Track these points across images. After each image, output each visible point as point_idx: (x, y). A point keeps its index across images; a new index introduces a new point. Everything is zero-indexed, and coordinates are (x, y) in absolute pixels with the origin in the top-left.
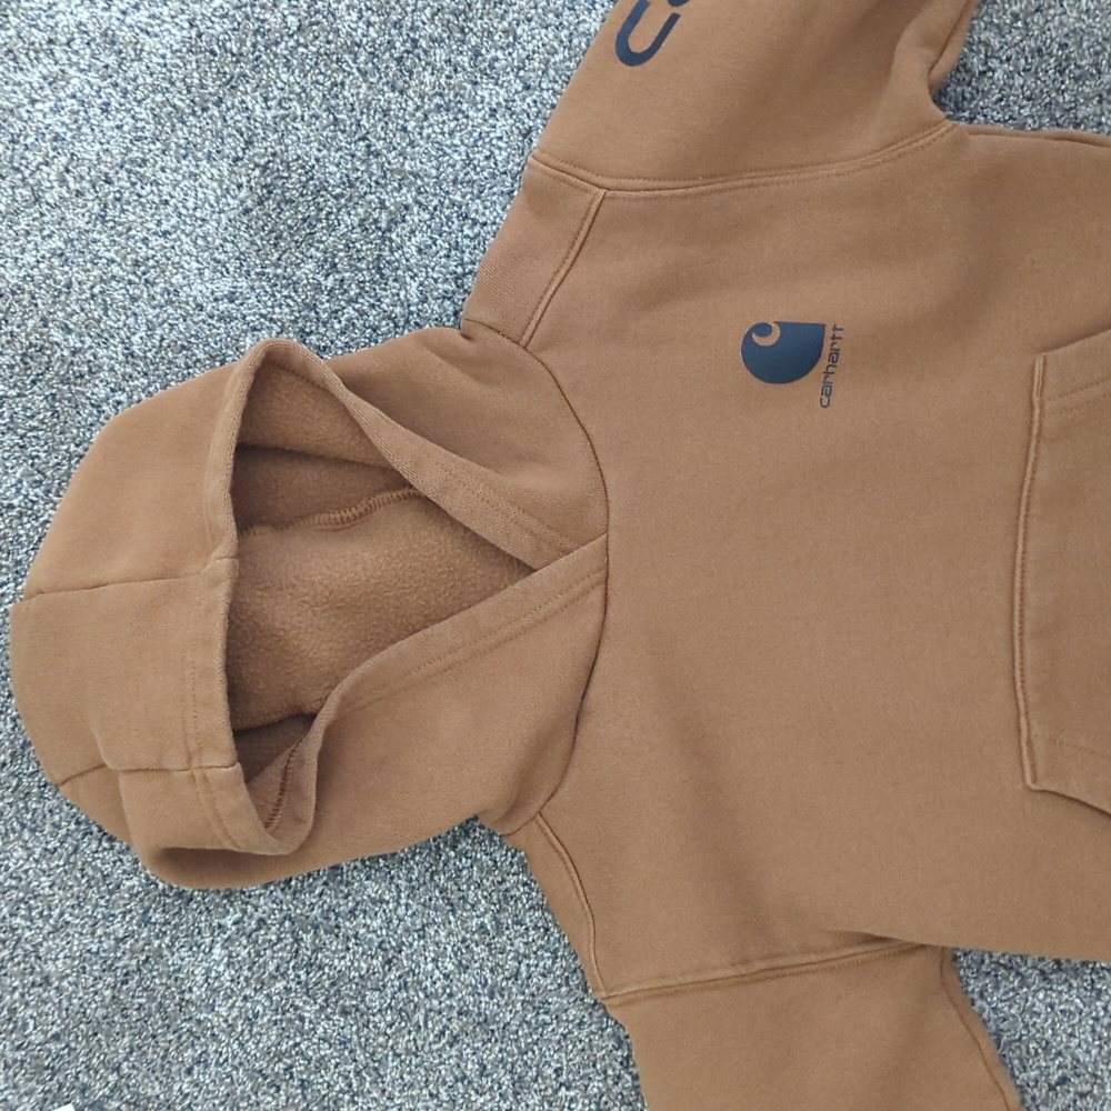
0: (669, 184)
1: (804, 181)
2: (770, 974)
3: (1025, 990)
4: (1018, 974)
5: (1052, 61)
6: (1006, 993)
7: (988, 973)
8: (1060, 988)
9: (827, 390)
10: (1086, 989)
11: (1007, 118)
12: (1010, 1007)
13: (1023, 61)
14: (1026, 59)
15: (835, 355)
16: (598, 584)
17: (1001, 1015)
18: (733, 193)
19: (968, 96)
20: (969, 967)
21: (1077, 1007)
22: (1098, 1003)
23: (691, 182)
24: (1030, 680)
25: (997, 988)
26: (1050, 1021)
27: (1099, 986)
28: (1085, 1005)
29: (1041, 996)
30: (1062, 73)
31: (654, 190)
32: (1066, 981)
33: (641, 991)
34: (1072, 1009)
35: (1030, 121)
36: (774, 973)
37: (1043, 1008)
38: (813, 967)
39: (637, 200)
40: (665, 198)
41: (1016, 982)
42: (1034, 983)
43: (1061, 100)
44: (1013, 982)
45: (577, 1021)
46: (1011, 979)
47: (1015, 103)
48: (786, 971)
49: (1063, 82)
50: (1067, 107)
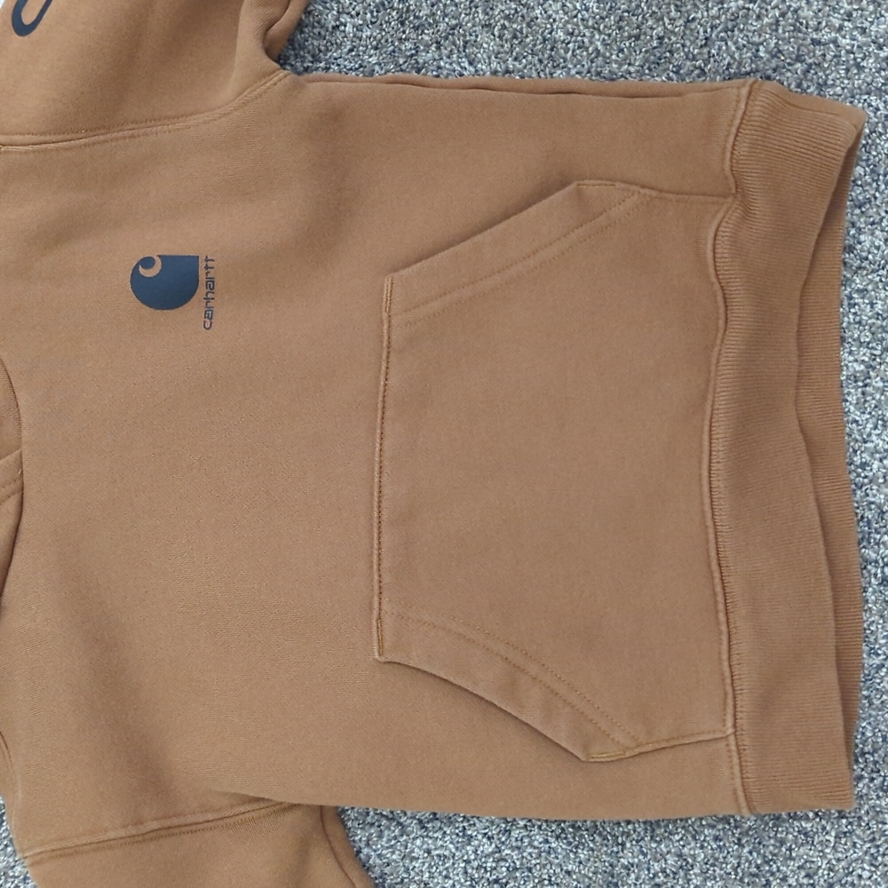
0: (53, 138)
1: (178, 130)
2: (163, 833)
3: (405, 837)
4: (399, 824)
5: (394, 13)
6: (389, 841)
7: (373, 824)
8: (436, 835)
9: (209, 315)
10: (457, 835)
11: (357, 66)
12: (393, 853)
13: (369, 15)
14: (372, 12)
15: (211, 284)
16: (13, 494)
17: (384, 861)
18: (113, 144)
19: (323, 48)
20: (356, 819)
21: (451, 852)
22: (468, 848)
23: (73, 136)
24: (386, 564)
25: (380, 837)
26: (427, 865)
27: (469, 832)
28: (457, 848)
29: (418, 842)
30: (402, 23)
31: (41, 144)
32: (441, 828)
33: (46, 852)
34: (447, 853)
35: (377, 68)
36: (167, 832)
37: (421, 853)
38: (210, 824)
39: (26, 153)
40: (51, 150)
41: (397, 831)
42: (413, 832)
43: (403, 48)
44: (394, 831)
45: (22, 877)
46: (393, 828)
47: (364, 52)
48: (184, 829)
49: (404, 32)
50: (409, 54)
